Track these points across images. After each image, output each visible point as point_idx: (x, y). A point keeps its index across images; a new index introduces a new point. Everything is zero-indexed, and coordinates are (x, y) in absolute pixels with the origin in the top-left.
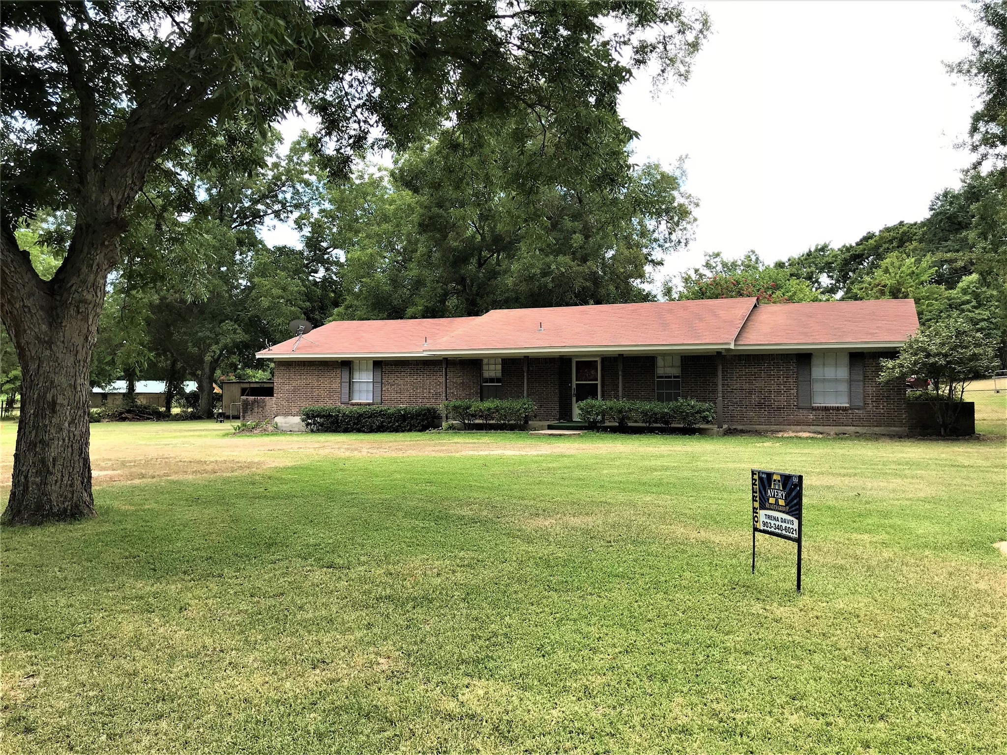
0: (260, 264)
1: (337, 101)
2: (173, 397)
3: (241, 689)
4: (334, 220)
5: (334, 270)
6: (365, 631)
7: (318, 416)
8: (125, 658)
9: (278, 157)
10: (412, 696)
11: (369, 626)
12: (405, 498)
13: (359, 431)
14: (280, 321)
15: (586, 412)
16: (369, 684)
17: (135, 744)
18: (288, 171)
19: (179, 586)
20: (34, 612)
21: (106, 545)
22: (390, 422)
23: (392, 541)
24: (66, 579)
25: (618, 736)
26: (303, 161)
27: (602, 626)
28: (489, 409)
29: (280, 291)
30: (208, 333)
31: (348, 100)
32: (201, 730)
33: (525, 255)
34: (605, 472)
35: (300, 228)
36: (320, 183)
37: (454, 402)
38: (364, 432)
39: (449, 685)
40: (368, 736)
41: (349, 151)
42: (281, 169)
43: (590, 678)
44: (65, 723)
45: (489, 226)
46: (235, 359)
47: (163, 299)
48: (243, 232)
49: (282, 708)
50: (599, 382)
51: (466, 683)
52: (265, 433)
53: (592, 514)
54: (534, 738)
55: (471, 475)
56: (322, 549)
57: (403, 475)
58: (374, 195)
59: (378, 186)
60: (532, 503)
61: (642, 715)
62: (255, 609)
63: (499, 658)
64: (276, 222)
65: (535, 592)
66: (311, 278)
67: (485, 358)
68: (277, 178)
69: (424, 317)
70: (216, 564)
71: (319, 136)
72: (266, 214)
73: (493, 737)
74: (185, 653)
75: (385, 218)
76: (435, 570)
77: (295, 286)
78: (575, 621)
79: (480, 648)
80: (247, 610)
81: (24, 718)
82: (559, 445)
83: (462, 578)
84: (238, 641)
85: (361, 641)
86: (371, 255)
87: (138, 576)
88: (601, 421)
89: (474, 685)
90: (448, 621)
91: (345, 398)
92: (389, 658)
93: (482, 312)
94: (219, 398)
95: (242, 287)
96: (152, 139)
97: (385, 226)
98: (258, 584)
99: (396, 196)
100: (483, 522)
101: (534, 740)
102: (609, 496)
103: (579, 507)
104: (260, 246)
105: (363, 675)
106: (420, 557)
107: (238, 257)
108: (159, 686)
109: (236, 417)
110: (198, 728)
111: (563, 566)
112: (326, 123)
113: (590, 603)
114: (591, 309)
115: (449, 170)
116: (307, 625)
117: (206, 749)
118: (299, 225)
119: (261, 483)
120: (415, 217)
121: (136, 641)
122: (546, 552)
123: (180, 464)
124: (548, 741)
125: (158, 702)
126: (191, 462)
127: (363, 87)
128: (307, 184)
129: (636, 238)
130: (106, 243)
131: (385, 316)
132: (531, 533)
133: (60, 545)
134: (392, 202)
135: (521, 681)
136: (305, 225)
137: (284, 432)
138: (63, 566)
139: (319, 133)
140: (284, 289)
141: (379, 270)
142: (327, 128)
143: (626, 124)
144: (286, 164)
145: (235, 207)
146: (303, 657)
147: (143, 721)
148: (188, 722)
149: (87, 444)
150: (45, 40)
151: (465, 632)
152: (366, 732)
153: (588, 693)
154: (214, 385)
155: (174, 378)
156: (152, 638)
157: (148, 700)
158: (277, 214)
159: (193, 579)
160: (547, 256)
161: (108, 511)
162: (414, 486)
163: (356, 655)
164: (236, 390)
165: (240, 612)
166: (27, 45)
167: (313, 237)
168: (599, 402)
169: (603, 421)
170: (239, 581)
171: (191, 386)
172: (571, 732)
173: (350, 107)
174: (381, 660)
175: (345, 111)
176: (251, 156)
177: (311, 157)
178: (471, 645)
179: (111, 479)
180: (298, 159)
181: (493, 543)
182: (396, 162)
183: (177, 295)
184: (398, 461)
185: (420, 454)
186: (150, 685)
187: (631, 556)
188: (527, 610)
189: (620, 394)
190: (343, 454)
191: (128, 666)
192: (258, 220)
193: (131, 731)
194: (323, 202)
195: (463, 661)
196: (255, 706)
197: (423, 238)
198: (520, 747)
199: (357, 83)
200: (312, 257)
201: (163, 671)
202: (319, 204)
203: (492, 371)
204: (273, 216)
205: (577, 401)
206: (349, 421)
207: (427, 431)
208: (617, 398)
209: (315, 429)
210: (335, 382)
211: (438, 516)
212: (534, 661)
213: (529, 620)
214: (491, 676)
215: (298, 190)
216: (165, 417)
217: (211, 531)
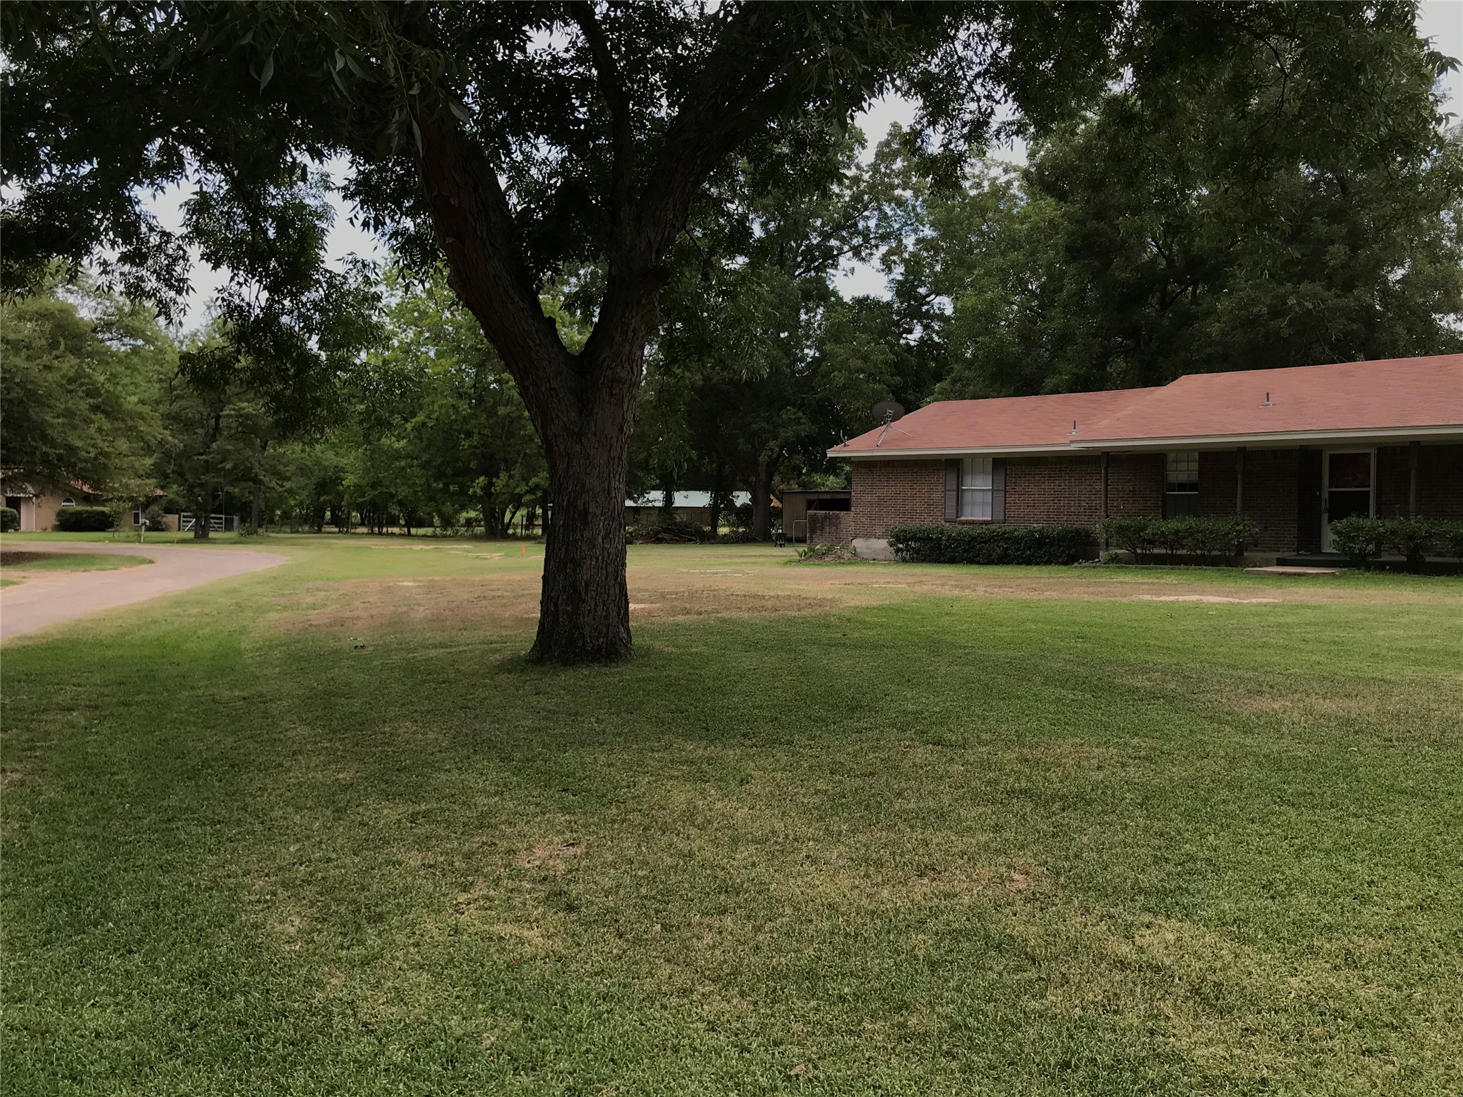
0: (833, 325)
1: (945, 72)
2: (720, 512)
3: (824, 891)
4: (937, 253)
5: (937, 328)
6: (991, 835)
7: (911, 539)
8: (678, 835)
9: (858, 167)
10: (1064, 929)
11: (997, 828)
12: (1043, 657)
13: (972, 561)
14: (859, 404)
15: (1346, 537)
16: (999, 906)
17: (694, 940)
18: (872, 187)
19: (738, 752)
20: (571, 768)
21: (648, 695)
22: (1018, 550)
23: (1027, 715)
24: (604, 732)
25: (1405, 1030)
26: (894, 171)
27: (1376, 865)
28: (1177, 532)
29: (860, 361)
30: (764, 424)
31: (962, 68)
32: (775, 935)
33: (1243, 285)
34: (1381, 633)
35: (889, 270)
36: (917, 200)
37: (1118, 520)
38: (979, 563)
39: (1120, 921)
40: (1000, 974)
41: (962, 146)
42: (863, 185)
43: (1355, 938)
44: (612, 904)
45: (1180, 243)
46: (798, 459)
47: (707, 379)
48: (809, 281)
49: (878, 922)
50: (1372, 489)
51: (1147, 921)
52: (839, 560)
53: (1356, 696)
54: (1259, 1012)
55: (1148, 629)
56: (925, 718)
57: (1040, 624)
58: (997, 210)
59: (1004, 195)
60: (1251, 674)
61: (1449, 1005)
62: (838, 790)
63: (1199, 892)
64: (855, 263)
65: (1257, 804)
66: (902, 341)
67: (1173, 451)
68: (857, 198)
69: (1071, 391)
70: (783, 727)
71: (919, 127)
72: (841, 252)
73: (1191, 1003)
74: (750, 837)
75: (1014, 244)
76: (1094, 761)
77: (880, 353)
78: (1328, 852)
79: (1168, 875)
80: (826, 791)
81: (565, 893)
82: (1295, 589)
83: (1137, 775)
84: (816, 829)
85: (986, 847)
86: (992, 301)
87: (687, 736)
88: (1374, 553)
89: (1160, 926)
90: (1115, 833)
91: (951, 512)
92: (1027, 874)
93: (1166, 379)
94: (778, 513)
95: (809, 360)
96: (698, 154)
97: (1013, 255)
98: (841, 757)
99: (1030, 208)
100: (1170, 699)
101: (1260, 1017)
102: (1389, 671)
103: (1333, 685)
104: (833, 299)
105: (990, 893)
106: (1070, 741)
107: (803, 317)
108: (721, 874)
109: (801, 540)
110: (771, 932)
111: (1306, 771)
112: (929, 107)
113: (1354, 828)
114: (1362, 369)
115: (1117, 158)
116: (909, 818)
117: (782, 959)
118: (887, 264)
119: (838, 627)
120: (1060, 239)
121: (689, 815)
122: (1275, 748)
123: (732, 598)
124: (1283, 1021)
125: (720, 893)
126: (745, 596)
127: (985, 45)
128: (900, 203)
129: (1449, 244)
130: (643, 301)
131: (1011, 391)
132: (1249, 718)
133: (595, 691)
134: (1024, 218)
135: (1235, 928)
136: (895, 262)
137: (864, 561)
138: (601, 717)
139: (919, 123)
140: (865, 359)
141: (1003, 323)
142: (931, 114)
143: (1434, 47)
144: (870, 176)
145: (799, 246)
146: (904, 860)
147: (705, 914)
148: (758, 923)
149: (624, 565)
150: (569, 38)
151: (1143, 850)
152: (996, 969)
153: (1351, 959)
154: (772, 497)
155: (721, 488)
156: (708, 813)
157: (707, 890)
158: (856, 251)
159: (754, 745)
160: (1281, 284)
161: (647, 652)
162: (1058, 641)
163: (979, 865)
164: (800, 502)
165: (817, 792)
166: (550, 46)
167: (906, 280)
168: (1370, 521)
169: (1377, 553)
170: (814, 752)
171: (742, 498)
172: (1322, 1014)
173: (965, 79)
174: (1016, 877)
175: (958, 85)
176: (826, 166)
177: (906, 164)
178: (1153, 870)
179: (649, 613)
180: (886, 168)
181: (1186, 731)
182: (1032, 155)
183: (725, 373)
184: (1032, 605)
185: (1065, 596)
186: (708, 872)
187: (1429, 765)
188: (1245, 828)
189: (1412, 507)
190: (948, 592)
191: (682, 845)
192: (830, 262)
193: (689, 925)
194: (921, 228)
195: (1141, 890)
196: (843, 915)
197: (1072, 269)
198: (1236, 1022)
199: (976, 39)
200: (905, 310)
201: (724, 856)
202: (915, 231)
203: (1183, 472)
204: (850, 254)
205: (1330, 521)
206: (957, 547)
207: (1076, 564)
208: (1406, 515)
209: (908, 557)
210: (936, 490)
211: (1096, 686)
212: (1258, 903)
213: (1248, 844)
214: (1187, 916)
215: (886, 214)
216: (710, 538)
217: (776, 685)
